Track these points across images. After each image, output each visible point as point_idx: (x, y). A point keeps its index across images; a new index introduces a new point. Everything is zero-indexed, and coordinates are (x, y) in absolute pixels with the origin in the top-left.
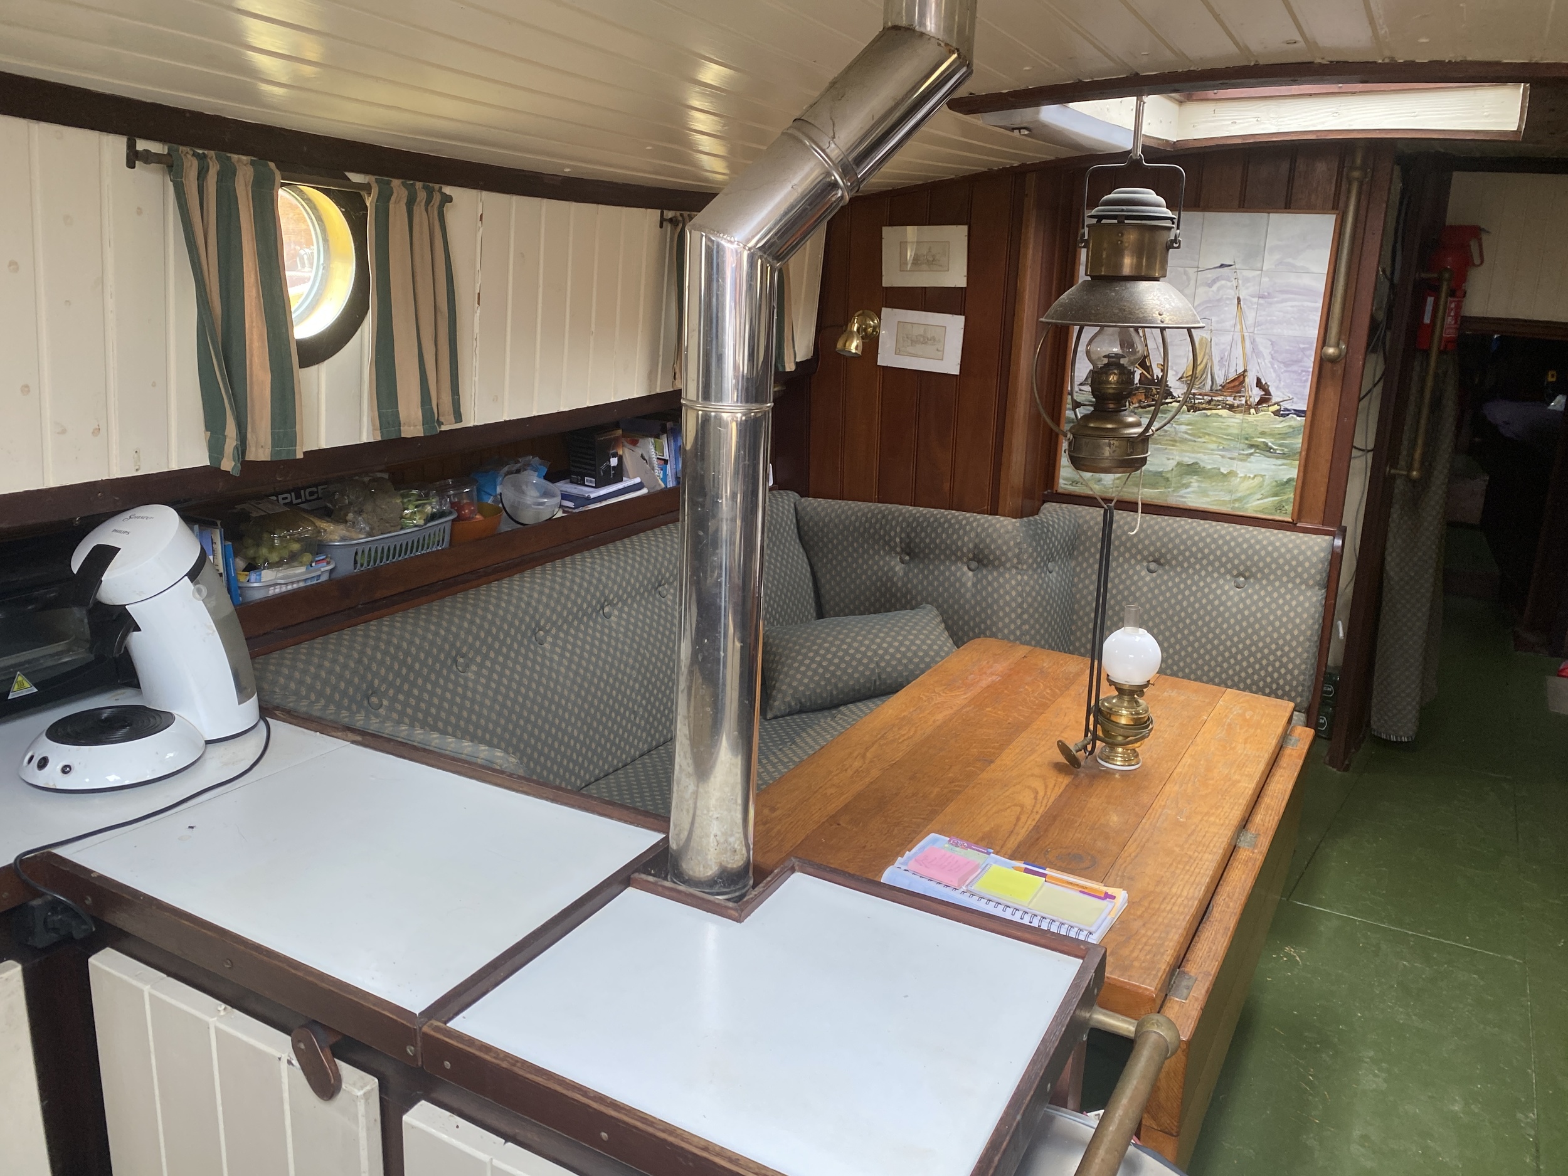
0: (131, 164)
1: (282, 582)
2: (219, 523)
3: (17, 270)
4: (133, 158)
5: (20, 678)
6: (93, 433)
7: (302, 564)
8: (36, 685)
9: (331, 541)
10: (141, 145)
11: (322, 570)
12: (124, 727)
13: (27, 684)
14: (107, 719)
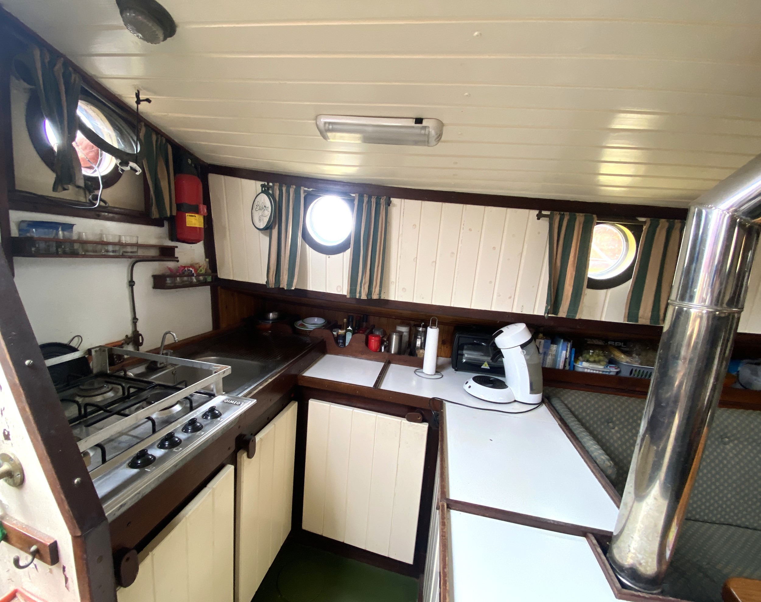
0: (538, 219)
1: (590, 368)
2: (572, 341)
3: (495, 249)
4: (539, 217)
5: (486, 363)
6: (509, 297)
7: (601, 365)
8: (490, 367)
9: (622, 362)
10: (544, 212)
11: (612, 370)
12: (492, 384)
13: (487, 365)
14: (491, 381)
